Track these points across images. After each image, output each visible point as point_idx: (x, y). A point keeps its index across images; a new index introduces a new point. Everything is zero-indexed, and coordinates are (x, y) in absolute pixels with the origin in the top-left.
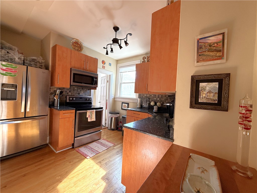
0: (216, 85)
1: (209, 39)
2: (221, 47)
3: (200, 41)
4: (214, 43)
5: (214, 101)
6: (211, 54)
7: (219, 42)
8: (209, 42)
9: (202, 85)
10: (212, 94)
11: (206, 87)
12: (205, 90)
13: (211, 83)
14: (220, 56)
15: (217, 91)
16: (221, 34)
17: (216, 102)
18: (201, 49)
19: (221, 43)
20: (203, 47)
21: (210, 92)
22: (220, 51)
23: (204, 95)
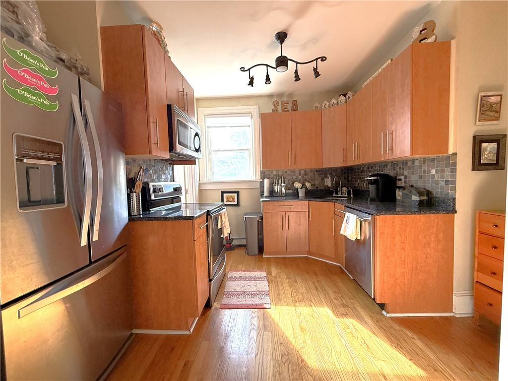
0: (494, 145)
1: (490, 98)
2: (499, 108)
3: (483, 99)
4: (494, 103)
5: (493, 161)
6: (492, 114)
7: (498, 103)
8: (491, 101)
9: (484, 145)
10: (492, 155)
11: (487, 148)
12: (486, 150)
13: (491, 144)
14: (497, 117)
15: (496, 151)
16: (500, 95)
17: (495, 162)
18: (483, 108)
19: (499, 105)
20: (485, 105)
21: (490, 152)
22: (498, 112)
23: (486, 156)
